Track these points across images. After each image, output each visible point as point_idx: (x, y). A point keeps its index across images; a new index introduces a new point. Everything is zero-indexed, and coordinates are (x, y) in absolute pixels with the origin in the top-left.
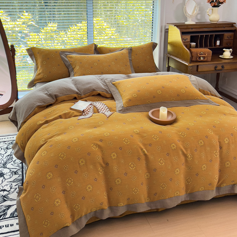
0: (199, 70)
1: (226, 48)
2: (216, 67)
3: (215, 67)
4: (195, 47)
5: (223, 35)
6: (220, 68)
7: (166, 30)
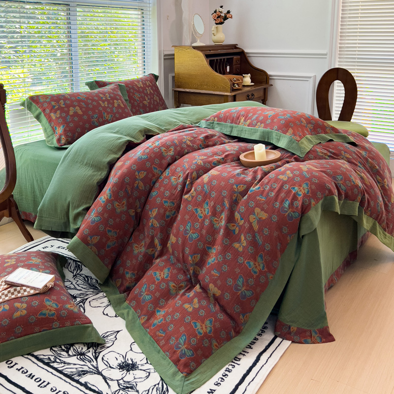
3: (248, 96)
6: (251, 96)
7: (165, 55)
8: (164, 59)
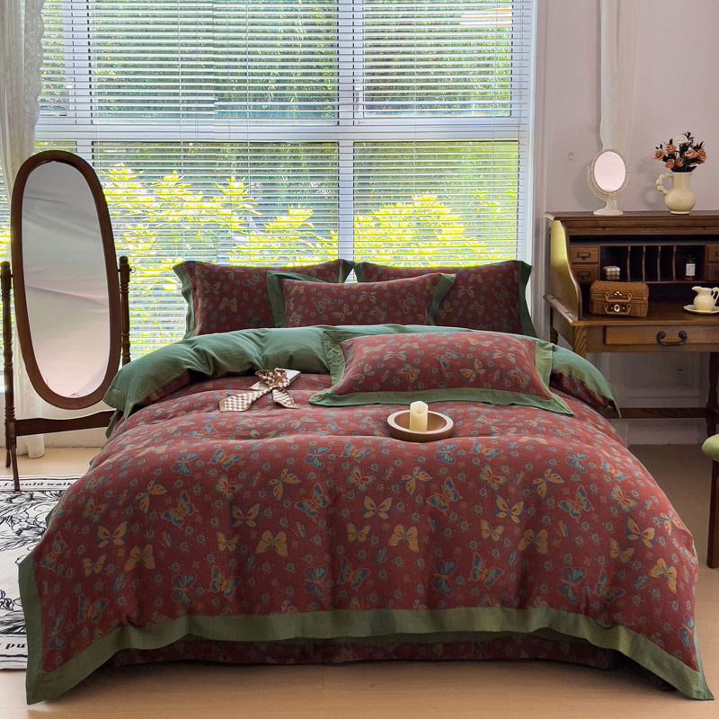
0: (608, 342)
1: (703, 286)
2: (660, 336)
3: (658, 336)
4: (618, 278)
5: (702, 248)
6: (677, 338)
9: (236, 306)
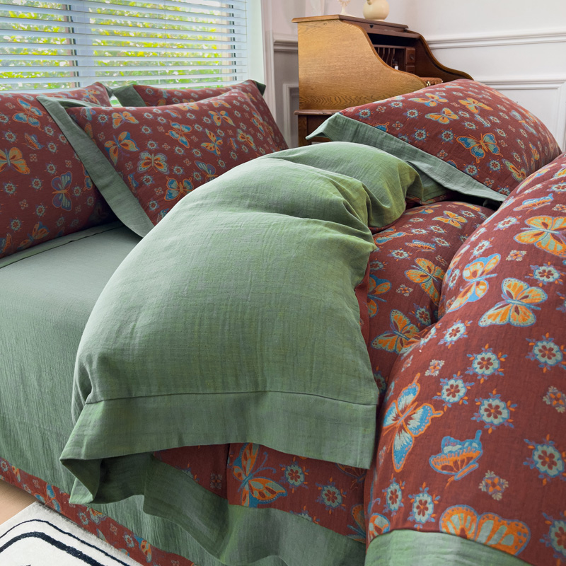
5: (403, 51)
7: (277, 43)
8: (276, 51)
9: (23, 162)
